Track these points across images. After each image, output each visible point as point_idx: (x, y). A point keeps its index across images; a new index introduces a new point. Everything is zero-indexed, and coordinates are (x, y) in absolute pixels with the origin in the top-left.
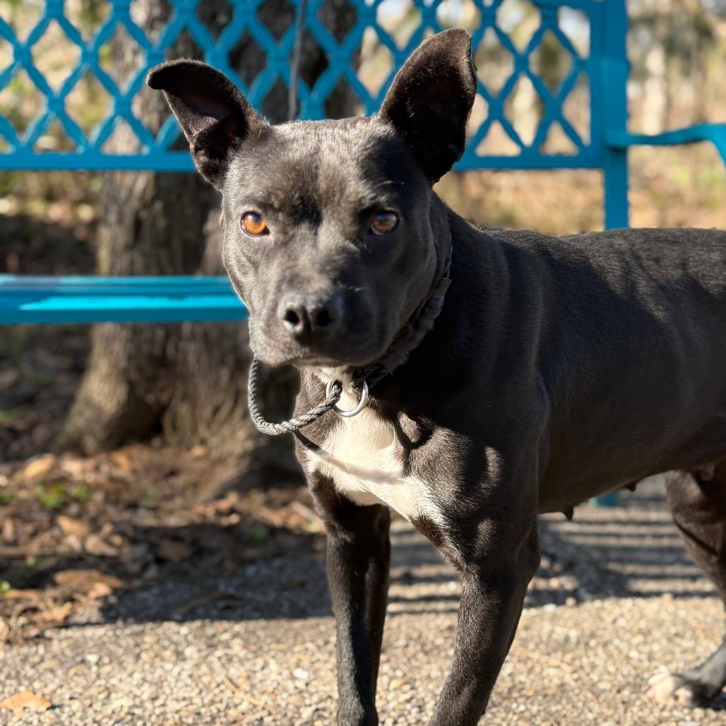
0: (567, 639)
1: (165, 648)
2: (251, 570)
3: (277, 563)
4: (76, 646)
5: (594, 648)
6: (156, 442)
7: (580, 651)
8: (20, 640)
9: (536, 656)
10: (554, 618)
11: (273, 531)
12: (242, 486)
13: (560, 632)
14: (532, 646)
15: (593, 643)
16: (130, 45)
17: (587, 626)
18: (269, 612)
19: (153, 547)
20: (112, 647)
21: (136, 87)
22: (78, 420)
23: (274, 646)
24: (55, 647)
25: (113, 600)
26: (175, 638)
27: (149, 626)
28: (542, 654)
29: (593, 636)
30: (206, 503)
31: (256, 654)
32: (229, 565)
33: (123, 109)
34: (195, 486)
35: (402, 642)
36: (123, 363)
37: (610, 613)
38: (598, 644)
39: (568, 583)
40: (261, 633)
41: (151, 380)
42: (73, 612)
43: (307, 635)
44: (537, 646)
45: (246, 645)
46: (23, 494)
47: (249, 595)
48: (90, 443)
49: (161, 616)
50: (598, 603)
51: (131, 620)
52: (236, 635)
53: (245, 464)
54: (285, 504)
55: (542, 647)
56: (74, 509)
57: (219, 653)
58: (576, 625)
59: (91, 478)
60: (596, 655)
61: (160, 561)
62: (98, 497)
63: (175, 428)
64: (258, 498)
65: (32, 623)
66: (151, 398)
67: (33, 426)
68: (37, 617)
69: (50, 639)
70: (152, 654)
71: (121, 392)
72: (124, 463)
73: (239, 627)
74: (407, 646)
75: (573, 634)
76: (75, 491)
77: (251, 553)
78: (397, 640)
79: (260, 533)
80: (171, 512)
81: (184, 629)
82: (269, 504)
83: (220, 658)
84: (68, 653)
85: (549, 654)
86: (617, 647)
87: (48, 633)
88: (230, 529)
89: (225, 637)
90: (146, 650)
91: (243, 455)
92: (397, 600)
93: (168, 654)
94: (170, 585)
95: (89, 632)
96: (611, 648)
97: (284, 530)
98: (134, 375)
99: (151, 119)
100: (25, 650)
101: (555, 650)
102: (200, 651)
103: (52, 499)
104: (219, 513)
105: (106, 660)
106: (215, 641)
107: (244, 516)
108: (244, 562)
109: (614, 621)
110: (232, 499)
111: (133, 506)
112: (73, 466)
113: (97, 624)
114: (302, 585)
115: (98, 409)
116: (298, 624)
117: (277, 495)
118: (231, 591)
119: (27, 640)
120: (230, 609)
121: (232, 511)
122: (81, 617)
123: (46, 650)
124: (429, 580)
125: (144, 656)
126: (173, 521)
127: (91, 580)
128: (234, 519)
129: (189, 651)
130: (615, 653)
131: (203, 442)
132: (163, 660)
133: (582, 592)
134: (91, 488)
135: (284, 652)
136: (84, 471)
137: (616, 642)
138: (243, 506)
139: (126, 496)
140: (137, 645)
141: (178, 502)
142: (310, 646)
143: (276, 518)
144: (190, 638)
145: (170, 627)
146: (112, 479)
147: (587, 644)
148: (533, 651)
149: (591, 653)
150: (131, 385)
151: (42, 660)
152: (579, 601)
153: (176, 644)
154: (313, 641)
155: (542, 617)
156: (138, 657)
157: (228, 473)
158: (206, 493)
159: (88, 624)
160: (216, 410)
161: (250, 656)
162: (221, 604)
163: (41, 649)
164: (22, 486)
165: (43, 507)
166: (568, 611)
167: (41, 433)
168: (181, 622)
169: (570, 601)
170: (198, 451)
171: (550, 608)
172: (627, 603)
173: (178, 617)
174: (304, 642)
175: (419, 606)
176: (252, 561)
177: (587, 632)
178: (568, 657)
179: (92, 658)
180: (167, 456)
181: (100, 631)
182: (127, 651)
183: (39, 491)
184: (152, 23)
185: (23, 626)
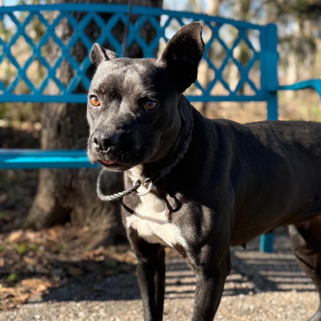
0: (249, 309)
1: (70, 313)
2: (109, 280)
3: (121, 276)
4: (30, 311)
5: (261, 313)
6: (68, 225)
7: (255, 314)
8: (6, 309)
9: (235, 316)
10: (243, 300)
11: (119, 263)
12: (105, 244)
13: (246, 307)
14: (233, 312)
15: (261, 311)
16: (55, 46)
17: (258, 303)
18: (117, 297)
19: (65, 270)
20: (46, 312)
21: (58, 65)
22: (33, 215)
23: (118, 312)
24: (21, 312)
25: (47, 292)
26: (75, 308)
27: (63, 303)
28: (238, 315)
29: (261, 308)
30: (89, 251)
31: (111, 315)
32: (99, 277)
33: (52, 75)
34: (85, 244)
35: (175, 310)
36: (53, 189)
37: (268, 298)
38: (263, 312)
39: (250, 285)
40: (113, 307)
41: (65, 197)
42: (29, 297)
43: (133, 307)
44: (236, 312)
45: (106, 311)
46: (9, 248)
47: (108, 290)
48: (38, 225)
49: (68, 299)
50: (263, 294)
51: (55, 300)
52: (101, 307)
53: (107, 234)
54: (125, 252)
55: (238, 313)
56: (31, 254)
57: (94, 314)
58: (253, 303)
59: (39, 240)
60: (262, 316)
61: (69, 276)
62: (42, 249)
63: (76, 218)
64: (112, 249)
65: (11, 302)
66: (65, 205)
67: (13, 219)
68: (13, 299)
69: (19, 309)
70: (64, 315)
71: (52, 203)
72: (53, 234)
73: (103, 304)
74: (177, 312)
75: (252, 307)
76: (32, 246)
77: (109, 272)
78: (173, 309)
79: (113, 264)
80: (74, 255)
81: (79, 305)
82: (118, 252)
83: (94, 317)
84: (27, 314)
85: (241, 315)
86: (271, 313)
87: (18, 306)
88: (100, 262)
89: (97, 308)
90: (62, 314)
91: (106, 230)
92: (173, 292)
93: (71, 315)
94: (73, 286)
95: (36, 306)
96: (269, 313)
97: (124, 263)
98: (58, 195)
99: (64, 80)
100: (8, 313)
101: (244, 314)
102: (85, 314)
103: (21, 249)
104: (95, 256)
105: (44, 317)
106: (92, 310)
107: (106, 257)
108: (105, 276)
109: (270, 302)
110: (100, 250)
111: (57, 252)
112: (31, 235)
113: (40, 302)
114: (132, 286)
115: (42, 211)
116: (129, 303)
117: (121, 248)
118: (100, 288)
119: (9, 309)
120: (99, 296)
121: (101, 254)
122: (33, 299)
123: (17, 313)
124: (188, 284)
125: (61, 316)
126: (75, 259)
127: (38, 284)
128: (102, 258)
129: (81, 314)
130: (271, 316)
131: (88, 225)
132: (69, 317)
133: (257, 290)
134: (38, 245)
135: (123, 314)
136: (36, 238)
137: (271, 310)
138: (106, 252)
139: (54, 248)
140: (57, 311)
141: (77, 250)
142: (135, 312)
143: (120, 258)
144: (81, 308)
145: (72, 303)
146: (48, 241)
147: (258, 312)
148: (234, 314)
149: (260, 315)
150: (57, 200)
151: (15, 318)
152: (255, 293)
153: (75, 311)
154: (136, 309)
155: (238, 300)
156: (58, 316)
157: (100, 238)
158: (90, 247)
159: (36, 302)
160: (94, 210)
161: (108, 316)
162: (95, 294)
163: (15, 313)
164: (8, 244)
165: (17, 253)
166: (250, 297)
167: (17, 222)
168: (77, 301)
169: (251, 293)
170: (86, 229)
171: (242, 296)
172: (276, 294)
173: (76, 299)
174: (131, 310)
175: (183, 295)
176: (110, 276)
177: (258, 306)
178: (249, 317)
179: (38, 317)
180: (72, 231)
181: (42, 305)
182: (53, 314)
183: (15, 246)
184: (65, 37)
185: (7, 303)
